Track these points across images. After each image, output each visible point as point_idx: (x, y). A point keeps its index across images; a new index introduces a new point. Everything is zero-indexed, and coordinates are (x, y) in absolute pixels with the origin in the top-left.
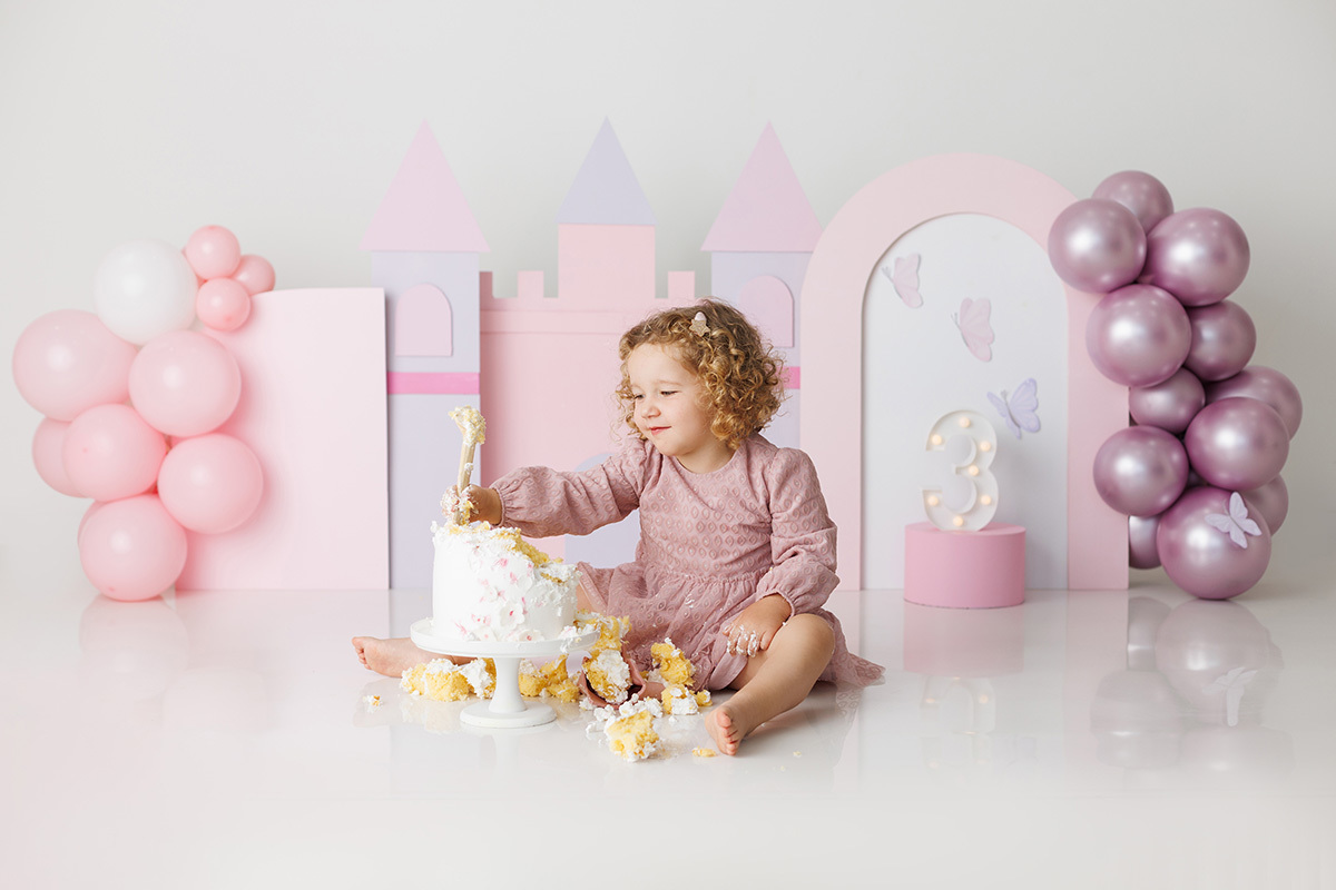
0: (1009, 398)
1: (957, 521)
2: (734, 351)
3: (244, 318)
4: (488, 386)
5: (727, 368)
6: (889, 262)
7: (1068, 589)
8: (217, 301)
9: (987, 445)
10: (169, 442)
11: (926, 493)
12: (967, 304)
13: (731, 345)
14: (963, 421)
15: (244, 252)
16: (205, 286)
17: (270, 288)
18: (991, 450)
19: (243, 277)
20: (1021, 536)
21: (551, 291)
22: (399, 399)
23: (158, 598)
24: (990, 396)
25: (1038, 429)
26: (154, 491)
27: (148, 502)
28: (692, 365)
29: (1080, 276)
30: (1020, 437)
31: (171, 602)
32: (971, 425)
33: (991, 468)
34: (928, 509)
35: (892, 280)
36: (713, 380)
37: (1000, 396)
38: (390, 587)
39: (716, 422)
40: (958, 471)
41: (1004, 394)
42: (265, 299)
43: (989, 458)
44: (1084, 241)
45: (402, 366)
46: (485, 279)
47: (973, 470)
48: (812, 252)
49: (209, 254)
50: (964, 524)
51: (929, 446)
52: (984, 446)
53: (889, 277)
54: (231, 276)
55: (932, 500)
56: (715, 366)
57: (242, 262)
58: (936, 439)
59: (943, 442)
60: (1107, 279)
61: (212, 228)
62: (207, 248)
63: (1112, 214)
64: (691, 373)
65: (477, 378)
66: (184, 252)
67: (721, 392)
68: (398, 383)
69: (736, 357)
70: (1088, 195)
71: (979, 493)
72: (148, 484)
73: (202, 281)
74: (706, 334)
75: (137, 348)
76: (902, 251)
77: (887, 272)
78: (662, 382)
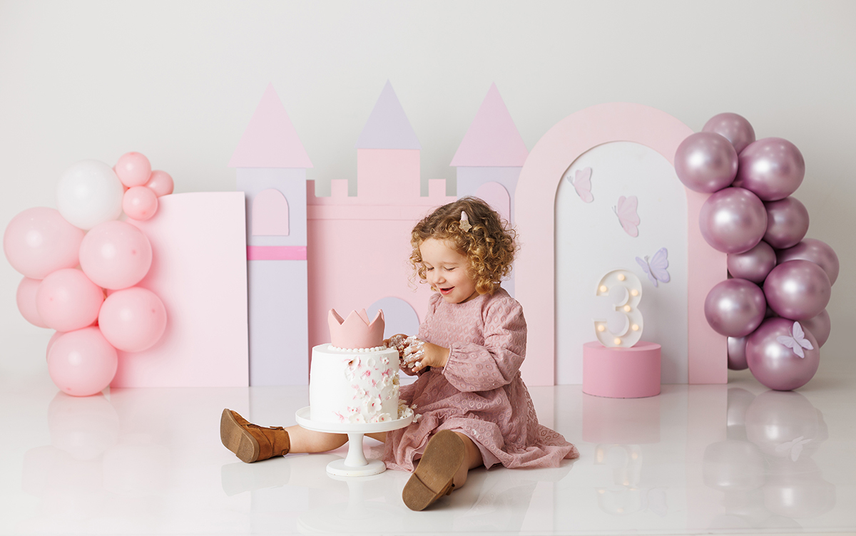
0: (650, 261)
1: (617, 341)
2: (488, 240)
3: (154, 212)
4: (312, 254)
5: (485, 252)
7: (689, 384)
8: (136, 201)
9: (636, 292)
10: (106, 293)
11: (596, 323)
12: (622, 200)
13: (485, 235)
14: (620, 277)
15: (153, 169)
16: (129, 191)
17: (171, 192)
18: (638, 295)
19: (153, 185)
20: (658, 351)
21: (353, 192)
22: (256, 264)
23: (99, 394)
24: (638, 259)
25: (669, 280)
26: (96, 324)
27: (92, 331)
28: (463, 250)
29: (696, 183)
30: (657, 286)
31: (108, 397)
32: (625, 279)
33: (639, 307)
34: (598, 334)
35: (573, 185)
36: (476, 260)
37: (643, 259)
38: (250, 385)
39: (479, 285)
40: (618, 309)
41: (647, 258)
42: (167, 199)
43: (637, 301)
44: (698, 160)
45: (255, 242)
46: (310, 185)
47: (627, 309)
48: (522, 167)
49: (131, 171)
50: (621, 343)
51: (598, 293)
52: (634, 293)
53: (571, 182)
54: (145, 185)
55: (601, 328)
56: (477, 251)
57: (152, 175)
58: (603, 288)
59: (607, 290)
60: (712, 184)
61: (133, 154)
62: (130, 167)
63: (716, 142)
64: (463, 255)
65: (305, 250)
66: (114, 169)
67: (481, 269)
68: (254, 253)
69: (489, 243)
70: (700, 130)
71: (631, 322)
72: (92, 320)
73: (127, 188)
74: (470, 231)
75: (84, 232)
76: (580, 166)
77: (570, 180)
78: (445, 263)
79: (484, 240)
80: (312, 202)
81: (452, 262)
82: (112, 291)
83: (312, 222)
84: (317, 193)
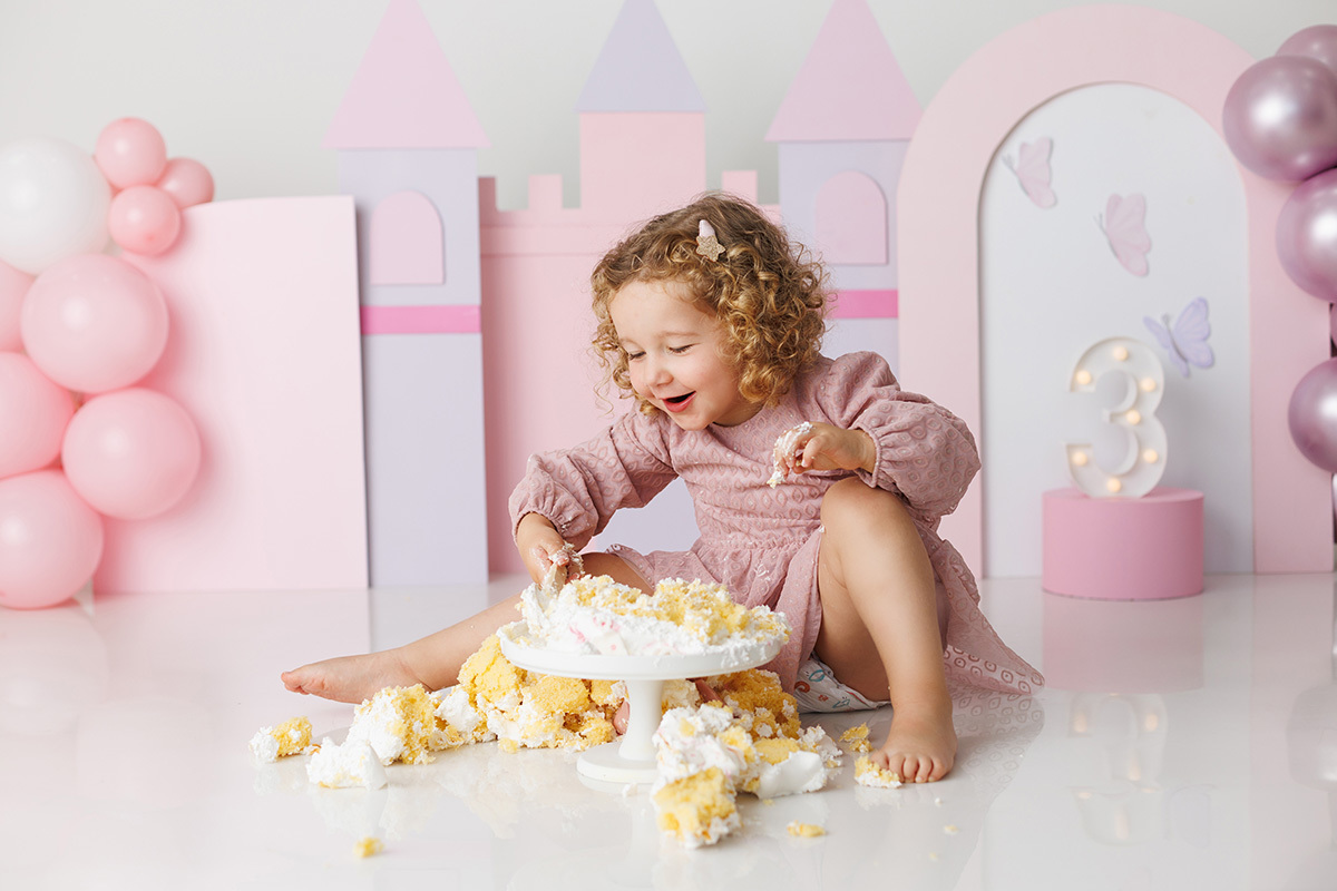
0: (1172, 325)
1: (1112, 485)
2: (763, 276)
3: (173, 239)
4: (492, 321)
5: (757, 303)
6: (1012, 149)
7: (1255, 573)
8: (135, 215)
9: (1151, 383)
10: (79, 400)
11: (1071, 448)
12: (1115, 202)
13: (756, 267)
14: (1118, 352)
15: (171, 154)
16: (121, 198)
17: (208, 198)
18: (1156, 389)
19: (172, 185)
20: (1197, 505)
21: (571, 200)
22: (378, 342)
23: (70, 603)
24: (1148, 322)
25: (1211, 364)
26: (57, 465)
27: (49, 480)
28: (707, 303)
29: (1266, 158)
30: (1188, 374)
31: (89, 607)
32: (1128, 357)
33: (1158, 413)
34: (1073, 469)
35: (1016, 173)
36: (740, 322)
37: (1159, 320)
38: (370, 584)
39: (747, 379)
40: (1114, 417)
41: (1166, 318)
42: (201, 214)
43: (1154, 401)
44: (1273, 111)
45: (378, 299)
46: (486, 187)
47: (1132, 417)
48: (908, 140)
49: (124, 154)
50: (1122, 489)
51: (1073, 387)
52: (1147, 385)
53: (1011, 167)
54: (156, 183)
55: (1079, 457)
56: (741, 302)
57: (168, 168)
58: (1083, 377)
59: (1092, 380)
60: (1303, 160)
61: (127, 121)
62: (122, 146)
63: (1309, 73)
64: (710, 315)
65: (476, 312)
66: (94, 157)
67: (753, 339)
68: (375, 320)
69: (767, 283)
70: (1270, 51)
71: (1141, 447)
72: (49, 458)
73: (116, 191)
74: (722, 258)
75: (32, 278)
76: (1028, 134)
77: (1009, 163)
78: (669, 334)
79: (754, 278)
80: (490, 220)
81: (684, 330)
82: (91, 396)
83: (491, 260)
84: (503, 202)
